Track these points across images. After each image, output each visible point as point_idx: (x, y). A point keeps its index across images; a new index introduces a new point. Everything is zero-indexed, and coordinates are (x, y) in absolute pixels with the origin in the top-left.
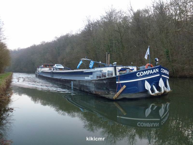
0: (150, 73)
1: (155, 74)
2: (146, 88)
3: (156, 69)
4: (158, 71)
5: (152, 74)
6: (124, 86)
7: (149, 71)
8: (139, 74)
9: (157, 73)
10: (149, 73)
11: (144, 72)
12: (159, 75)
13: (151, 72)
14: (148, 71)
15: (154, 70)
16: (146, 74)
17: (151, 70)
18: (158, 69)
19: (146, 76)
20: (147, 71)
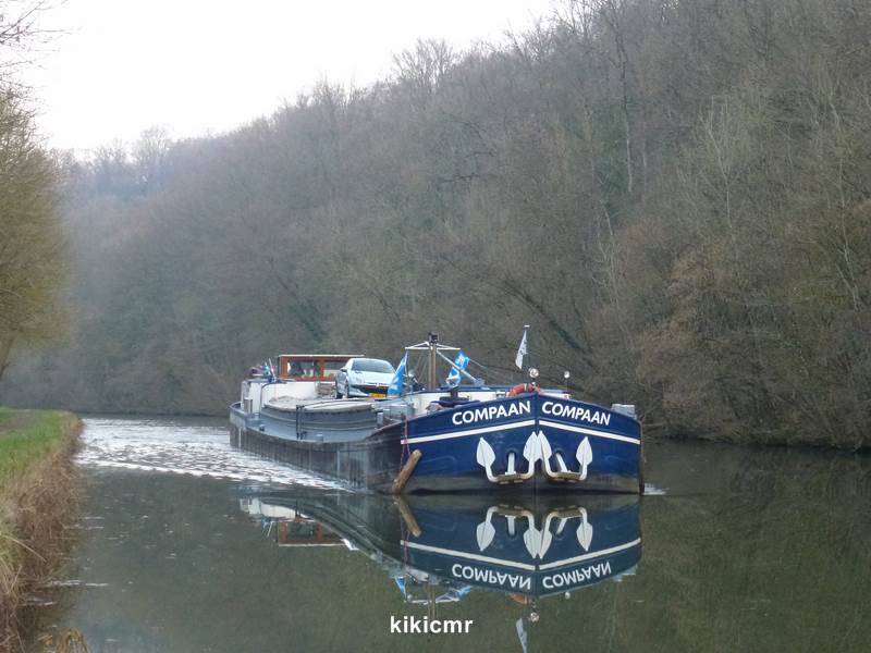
0: (498, 416)
1: (514, 418)
2: (480, 461)
3: (521, 404)
4: (528, 410)
5: (504, 420)
6: (417, 453)
7: (495, 409)
8: (459, 418)
9: (524, 417)
10: (494, 415)
11: (477, 411)
12: (532, 422)
13: (502, 410)
14: (490, 409)
15: (513, 406)
16: (481, 417)
17: (502, 407)
18: (528, 403)
19: (482, 423)
20: (485, 410)
